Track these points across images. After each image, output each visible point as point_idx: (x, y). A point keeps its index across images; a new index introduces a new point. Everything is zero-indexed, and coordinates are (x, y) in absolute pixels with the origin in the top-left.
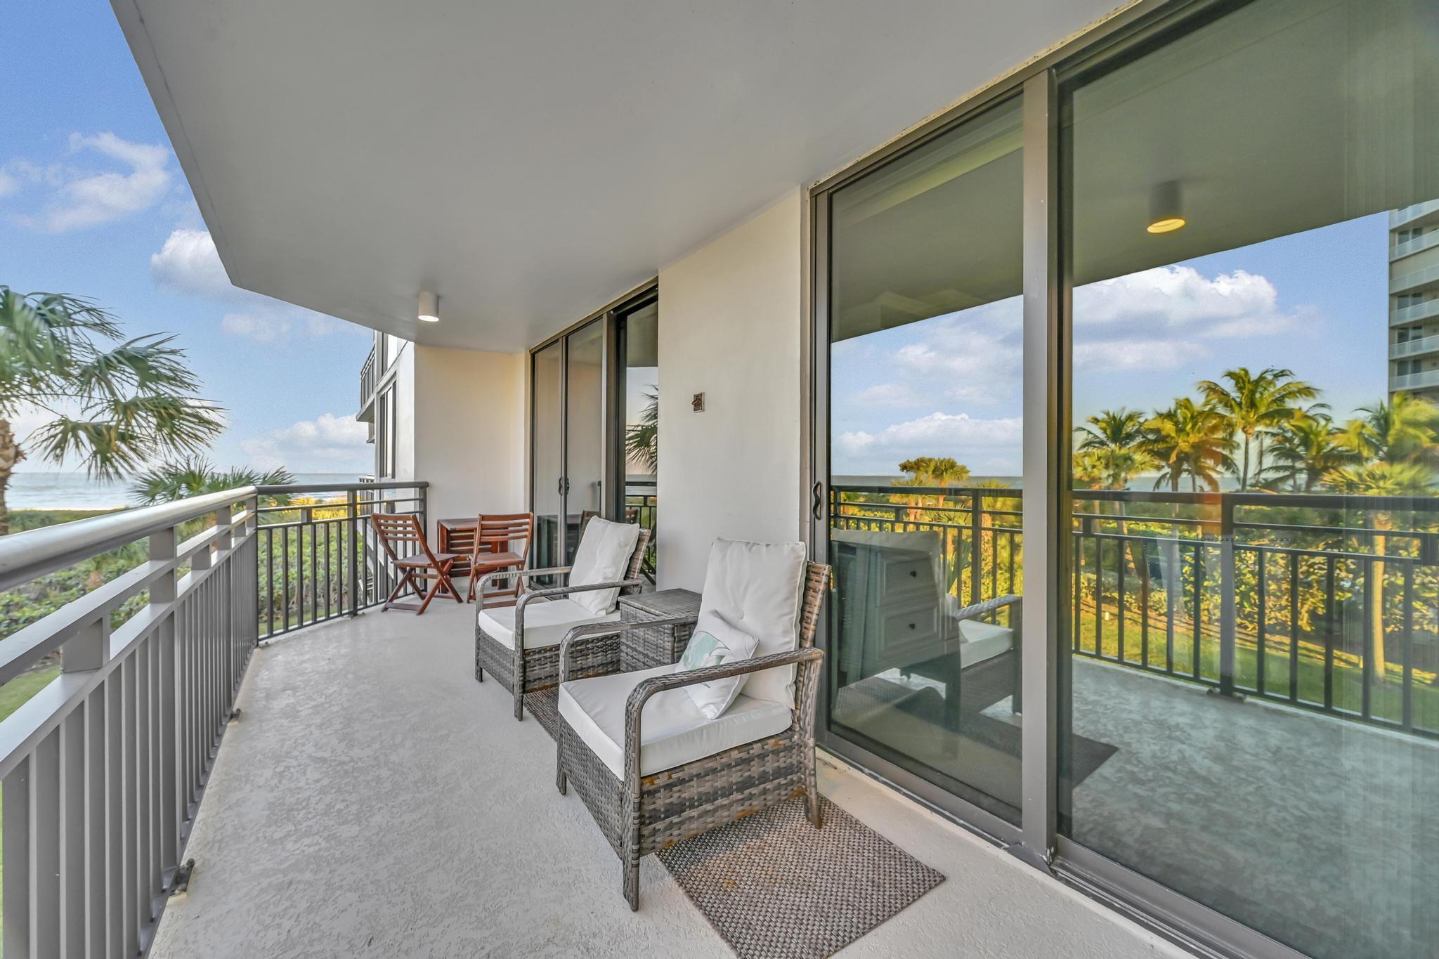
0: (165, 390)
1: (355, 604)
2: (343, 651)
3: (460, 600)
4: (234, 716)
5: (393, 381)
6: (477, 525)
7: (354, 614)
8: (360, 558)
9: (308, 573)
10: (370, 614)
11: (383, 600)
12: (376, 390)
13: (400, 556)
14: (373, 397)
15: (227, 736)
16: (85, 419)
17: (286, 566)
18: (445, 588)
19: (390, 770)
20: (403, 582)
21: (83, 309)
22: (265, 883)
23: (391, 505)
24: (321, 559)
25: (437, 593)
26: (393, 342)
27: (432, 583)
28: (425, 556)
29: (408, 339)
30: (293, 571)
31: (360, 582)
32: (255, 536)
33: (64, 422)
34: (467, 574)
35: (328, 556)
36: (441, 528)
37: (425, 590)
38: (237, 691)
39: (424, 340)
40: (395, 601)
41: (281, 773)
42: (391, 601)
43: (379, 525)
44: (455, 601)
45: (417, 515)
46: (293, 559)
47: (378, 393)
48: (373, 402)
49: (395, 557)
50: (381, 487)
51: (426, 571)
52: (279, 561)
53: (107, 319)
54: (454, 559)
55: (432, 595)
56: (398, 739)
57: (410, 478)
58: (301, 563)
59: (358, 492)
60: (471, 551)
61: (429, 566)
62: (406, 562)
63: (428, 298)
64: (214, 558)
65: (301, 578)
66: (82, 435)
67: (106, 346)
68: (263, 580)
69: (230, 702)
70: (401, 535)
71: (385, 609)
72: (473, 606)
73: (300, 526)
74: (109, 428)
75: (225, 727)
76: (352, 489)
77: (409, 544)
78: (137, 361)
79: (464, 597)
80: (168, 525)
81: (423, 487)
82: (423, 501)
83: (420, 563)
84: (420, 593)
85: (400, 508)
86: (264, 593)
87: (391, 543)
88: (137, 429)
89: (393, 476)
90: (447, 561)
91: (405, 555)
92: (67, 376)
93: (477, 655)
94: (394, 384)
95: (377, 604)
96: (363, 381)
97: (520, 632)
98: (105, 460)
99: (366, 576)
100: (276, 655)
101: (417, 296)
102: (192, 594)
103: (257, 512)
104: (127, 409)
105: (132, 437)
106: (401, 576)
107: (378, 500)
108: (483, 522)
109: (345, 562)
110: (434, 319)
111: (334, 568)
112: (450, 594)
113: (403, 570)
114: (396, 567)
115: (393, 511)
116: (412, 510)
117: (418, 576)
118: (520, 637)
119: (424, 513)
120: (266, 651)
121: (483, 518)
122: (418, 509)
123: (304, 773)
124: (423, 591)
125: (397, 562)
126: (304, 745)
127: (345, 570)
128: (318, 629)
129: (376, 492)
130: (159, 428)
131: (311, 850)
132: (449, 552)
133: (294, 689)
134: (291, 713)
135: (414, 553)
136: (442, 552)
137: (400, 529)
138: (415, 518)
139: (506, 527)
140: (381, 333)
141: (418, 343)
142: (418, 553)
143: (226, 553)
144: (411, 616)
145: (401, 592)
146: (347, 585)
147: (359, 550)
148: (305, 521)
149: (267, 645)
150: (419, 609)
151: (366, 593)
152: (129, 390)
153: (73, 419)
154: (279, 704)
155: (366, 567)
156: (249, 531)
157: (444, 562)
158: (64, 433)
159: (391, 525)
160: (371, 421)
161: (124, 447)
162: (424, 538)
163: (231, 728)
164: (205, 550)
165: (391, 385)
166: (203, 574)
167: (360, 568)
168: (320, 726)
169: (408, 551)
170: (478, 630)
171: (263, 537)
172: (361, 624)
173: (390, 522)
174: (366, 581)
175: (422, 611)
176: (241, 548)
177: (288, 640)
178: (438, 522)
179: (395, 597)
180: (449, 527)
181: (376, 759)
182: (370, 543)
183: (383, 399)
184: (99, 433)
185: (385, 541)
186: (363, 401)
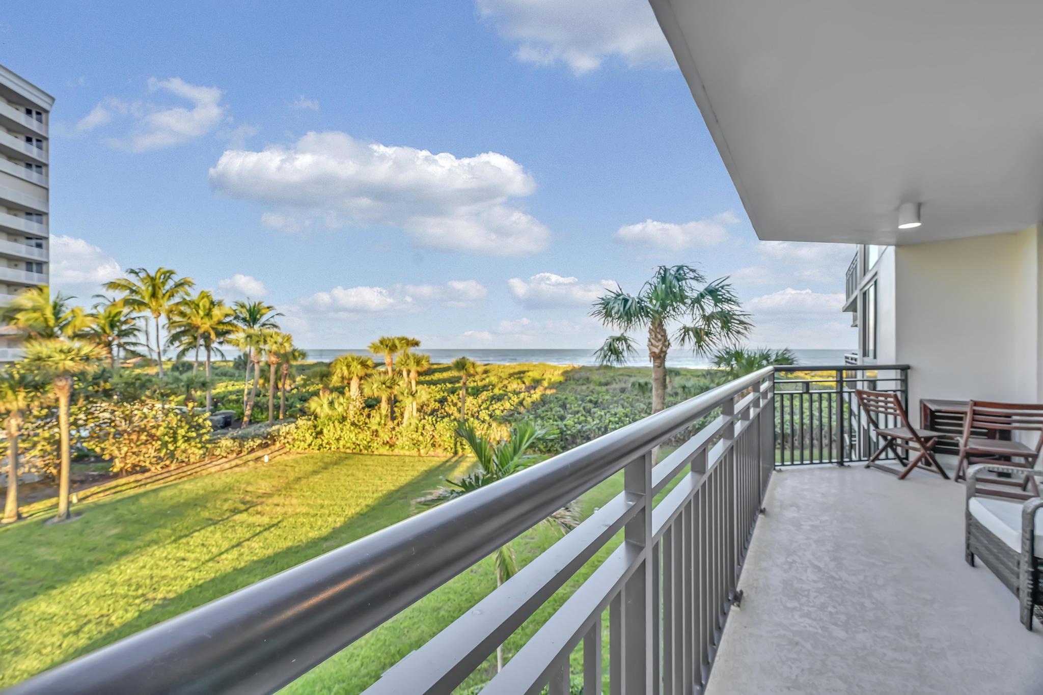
0: (726, 307)
1: (842, 457)
2: (833, 491)
3: (946, 477)
4: (763, 511)
5: (874, 280)
6: (968, 409)
7: (841, 463)
8: (846, 416)
9: (806, 421)
10: (855, 467)
11: (866, 459)
12: (859, 287)
13: (882, 426)
14: (857, 293)
15: (758, 523)
16: (692, 325)
17: (792, 413)
18: (928, 462)
19: (873, 603)
20: (885, 449)
21: (691, 270)
22: (782, 632)
23: (873, 383)
24: (816, 413)
25: (920, 464)
26: (874, 251)
27: (913, 456)
28: (906, 429)
29: (888, 244)
30: (797, 418)
31: (846, 436)
32: (773, 398)
33: (684, 328)
34: (956, 453)
35: (821, 411)
36: (924, 408)
37: (907, 458)
38: (763, 496)
39: (903, 243)
40: (877, 462)
41: (791, 563)
42: (873, 461)
43: (862, 399)
44: (940, 476)
45: (899, 394)
46: (797, 410)
47: (861, 290)
48: (856, 298)
49: (876, 426)
50: (864, 368)
51: (907, 443)
52: (787, 410)
53: (701, 274)
54: (939, 437)
55: (915, 465)
56: (881, 582)
57: (892, 361)
58: (802, 413)
59: (844, 372)
60: (961, 432)
61: (911, 439)
62: (887, 432)
63: (910, 208)
64: (752, 413)
65: (802, 424)
66: (691, 333)
67: (701, 287)
68: (778, 420)
69: (760, 502)
70: (883, 409)
71: (868, 467)
72: (962, 488)
73: (801, 394)
74: (701, 329)
75: (757, 517)
76: (839, 370)
77: (891, 418)
78: (712, 292)
79: (952, 474)
80: (730, 397)
81: (905, 369)
82: (904, 381)
83: (902, 435)
84: (903, 460)
85: (881, 386)
86: (778, 430)
87: (873, 414)
88: (712, 329)
89: (875, 357)
90: (930, 438)
91: (886, 426)
92: (684, 304)
93: (968, 539)
94: (876, 282)
95: (860, 460)
96: (848, 280)
97: (1028, 536)
98: (700, 346)
99: (851, 432)
100: (786, 479)
101: (898, 209)
102: (742, 434)
103: (774, 383)
104: (708, 319)
105: (710, 334)
106: (882, 443)
107: (861, 379)
108: (977, 408)
109: (834, 417)
110: (917, 224)
111: (825, 420)
112: (934, 468)
113: (885, 438)
114: (878, 434)
115: (874, 389)
116: (894, 388)
117: (899, 445)
118: (1028, 543)
119: (905, 392)
120: (779, 474)
121: (976, 404)
122: (899, 388)
123: (806, 571)
124: (904, 459)
125: (879, 431)
126: (805, 550)
127: (834, 424)
128: (814, 469)
129: (859, 373)
130: (722, 328)
131: (811, 629)
132: (933, 429)
133: (798, 507)
134: (796, 524)
135: (895, 425)
136: (926, 428)
137: (881, 404)
138: (896, 397)
139: (1008, 416)
140: (863, 246)
141: (898, 245)
142: (899, 425)
143: (758, 410)
144: (893, 478)
145: (883, 456)
146: (835, 435)
147: (845, 409)
148: (805, 391)
149: (780, 471)
150: (901, 475)
151: (852, 446)
152: (709, 307)
153: (687, 326)
154: (790, 514)
155: (851, 425)
156: (770, 395)
157: (928, 439)
158: (684, 332)
159: (872, 400)
160: (855, 310)
161: (707, 339)
162: (905, 414)
163: (761, 517)
164: (747, 409)
165: (872, 282)
166: (746, 423)
167: (846, 424)
168: (816, 542)
169: (890, 423)
170: (969, 516)
171: (778, 398)
172: (847, 474)
173: (872, 397)
174: (851, 436)
175: (903, 477)
176: (765, 407)
177: (793, 471)
178: (921, 401)
179: (877, 458)
180: (933, 407)
181: (860, 588)
182: (855, 408)
183: (865, 295)
184: (697, 332)
185: (868, 412)
186: (848, 297)
